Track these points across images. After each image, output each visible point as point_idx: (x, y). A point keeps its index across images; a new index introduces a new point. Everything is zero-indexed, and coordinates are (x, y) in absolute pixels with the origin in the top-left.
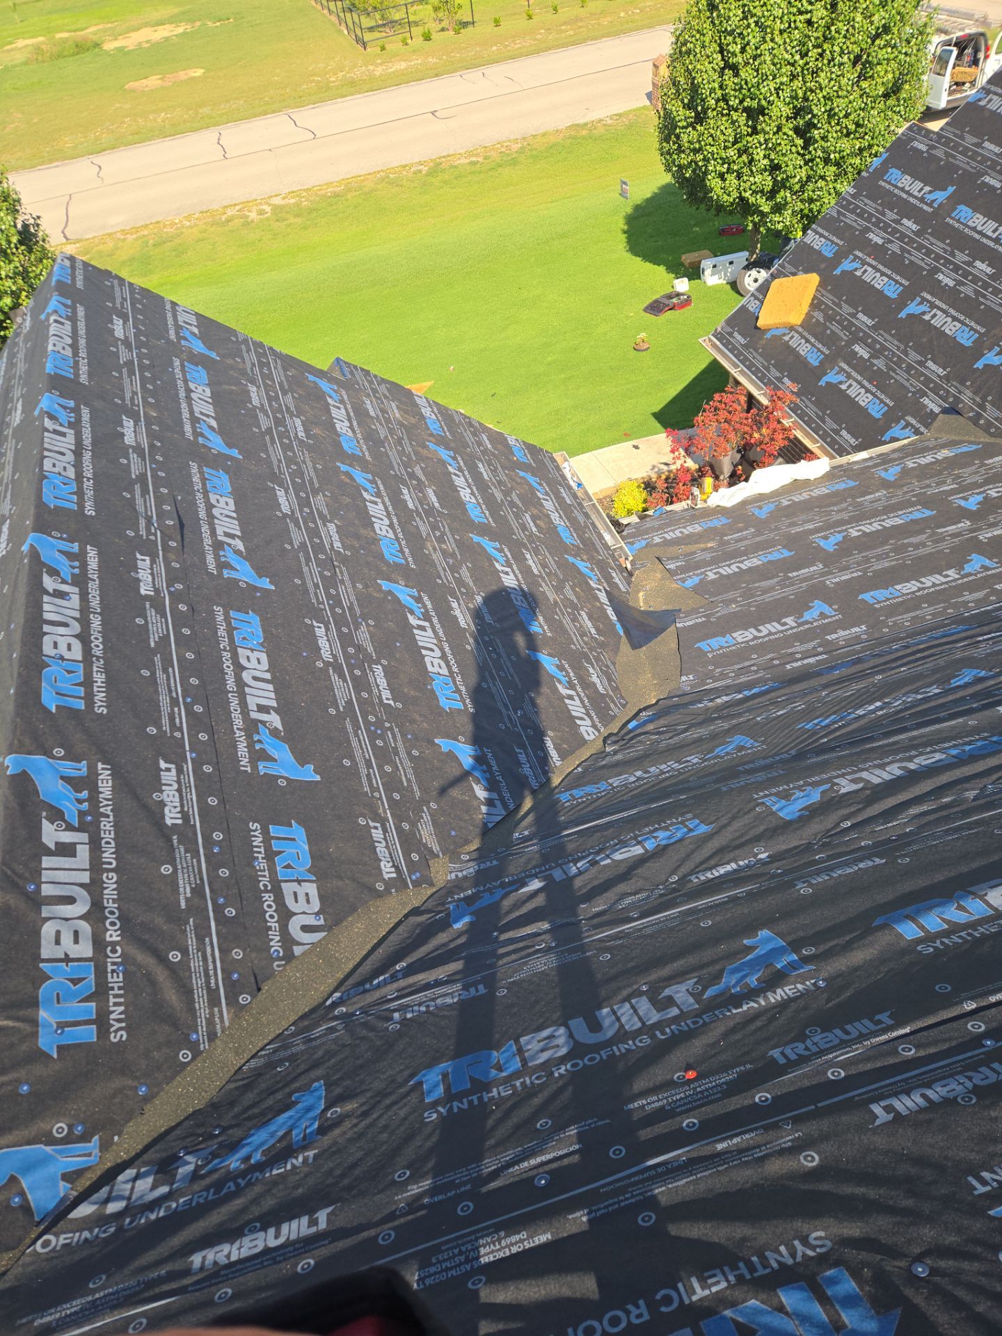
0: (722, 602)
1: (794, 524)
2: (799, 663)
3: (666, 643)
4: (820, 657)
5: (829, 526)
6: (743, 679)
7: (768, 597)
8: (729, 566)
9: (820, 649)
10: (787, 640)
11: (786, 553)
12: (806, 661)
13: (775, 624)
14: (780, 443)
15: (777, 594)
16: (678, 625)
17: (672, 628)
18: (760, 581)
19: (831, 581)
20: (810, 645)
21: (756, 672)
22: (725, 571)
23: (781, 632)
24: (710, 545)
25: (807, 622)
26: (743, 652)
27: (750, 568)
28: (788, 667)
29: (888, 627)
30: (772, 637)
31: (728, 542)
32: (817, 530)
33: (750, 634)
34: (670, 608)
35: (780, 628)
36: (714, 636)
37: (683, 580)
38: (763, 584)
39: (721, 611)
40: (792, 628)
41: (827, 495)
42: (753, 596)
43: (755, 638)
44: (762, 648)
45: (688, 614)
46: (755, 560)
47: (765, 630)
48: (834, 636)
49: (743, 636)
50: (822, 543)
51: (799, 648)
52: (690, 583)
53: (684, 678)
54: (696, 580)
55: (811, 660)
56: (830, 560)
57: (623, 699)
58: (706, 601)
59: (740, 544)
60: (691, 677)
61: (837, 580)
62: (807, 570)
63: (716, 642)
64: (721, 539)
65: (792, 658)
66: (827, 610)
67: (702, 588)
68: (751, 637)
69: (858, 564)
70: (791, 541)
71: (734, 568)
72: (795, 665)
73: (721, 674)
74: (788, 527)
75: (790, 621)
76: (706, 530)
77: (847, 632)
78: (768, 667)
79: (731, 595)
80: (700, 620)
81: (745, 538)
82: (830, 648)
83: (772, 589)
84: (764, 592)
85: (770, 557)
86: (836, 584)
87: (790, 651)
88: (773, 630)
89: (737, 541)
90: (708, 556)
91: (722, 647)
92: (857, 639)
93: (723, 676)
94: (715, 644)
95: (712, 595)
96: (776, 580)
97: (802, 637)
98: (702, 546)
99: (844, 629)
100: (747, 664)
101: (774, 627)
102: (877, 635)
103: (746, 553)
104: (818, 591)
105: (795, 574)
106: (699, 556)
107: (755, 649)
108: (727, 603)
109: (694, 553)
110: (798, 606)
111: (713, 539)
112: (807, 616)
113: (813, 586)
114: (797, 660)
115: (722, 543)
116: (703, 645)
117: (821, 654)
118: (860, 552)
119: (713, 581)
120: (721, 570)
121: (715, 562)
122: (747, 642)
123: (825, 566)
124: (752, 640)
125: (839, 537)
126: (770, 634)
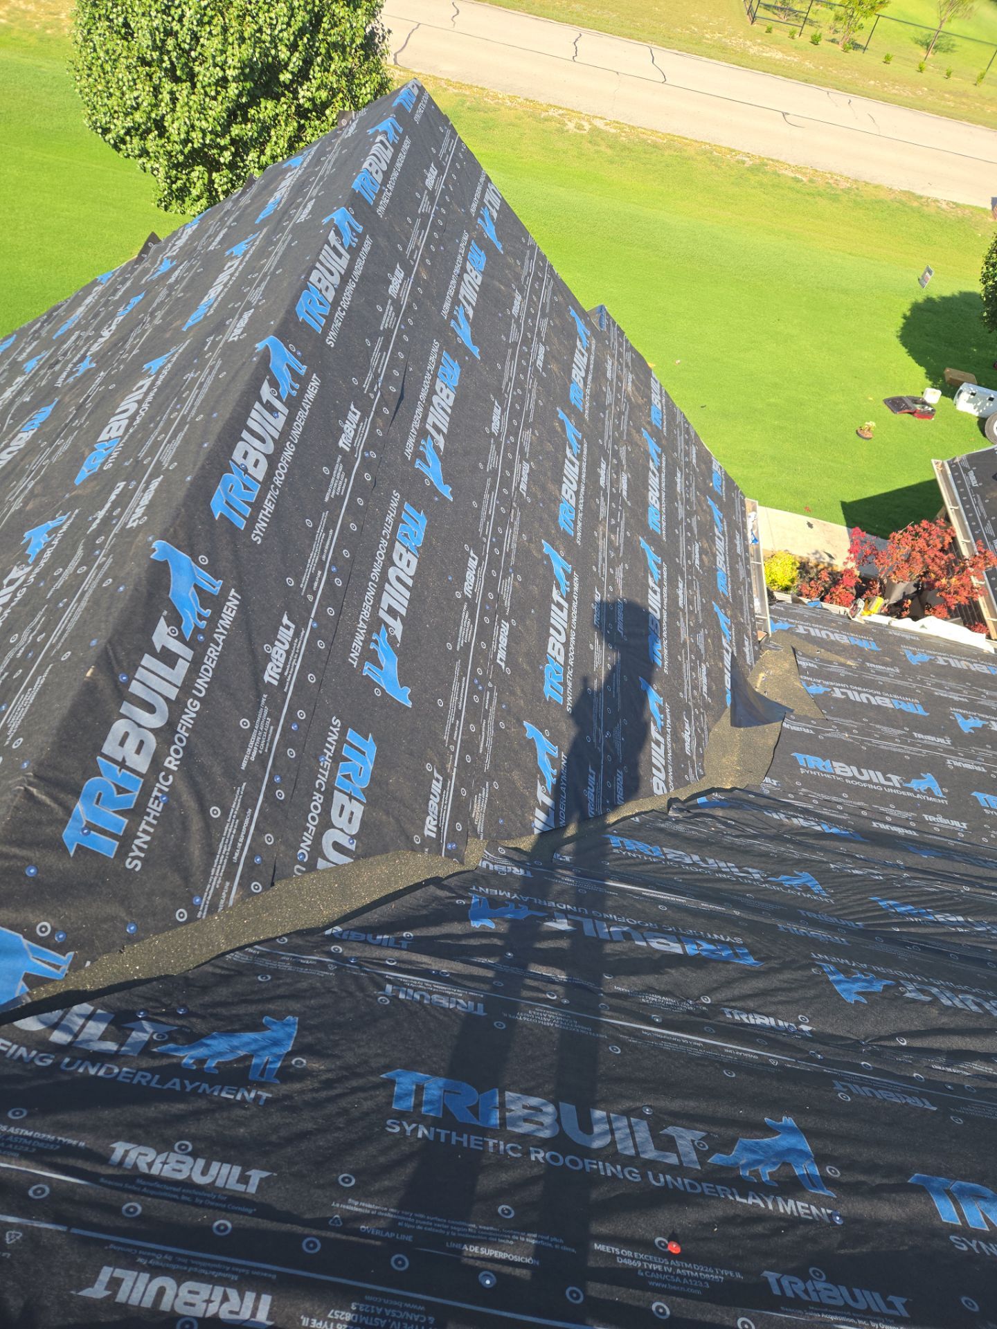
0: (837, 725)
1: (941, 687)
2: (887, 827)
3: (767, 735)
4: (910, 832)
5: (972, 706)
6: (825, 812)
7: (884, 745)
8: (859, 692)
9: (912, 824)
10: (885, 797)
11: (920, 711)
12: (894, 829)
13: (879, 774)
14: (962, 599)
15: (894, 747)
16: (784, 724)
17: (777, 725)
18: (883, 724)
19: (953, 762)
20: (906, 815)
21: (841, 812)
22: (854, 696)
23: (883, 786)
24: (849, 663)
25: (911, 790)
26: (836, 786)
27: (879, 706)
28: (875, 824)
29: (988, 837)
30: (871, 786)
31: (868, 670)
32: (960, 705)
33: (851, 771)
34: (784, 703)
35: (883, 781)
36: (814, 754)
37: (809, 684)
38: (885, 729)
39: (833, 733)
40: (894, 787)
41: (986, 675)
42: (869, 735)
43: (854, 778)
44: (855, 791)
45: (799, 719)
46: (887, 700)
47: (868, 774)
48: (931, 818)
49: (843, 770)
50: (960, 720)
51: (891, 810)
52: (813, 689)
53: (767, 780)
54: (821, 690)
55: (900, 831)
56: (962, 741)
57: (703, 770)
58: (821, 716)
59: (879, 678)
60: (775, 783)
61: (959, 764)
62: (933, 739)
63: (814, 762)
64: (863, 663)
65: (881, 817)
66: (937, 790)
67: (822, 701)
68: (850, 774)
69: (987, 759)
70: (930, 701)
71: (863, 698)
72: (882, 826)
73: (806, 795)
74: (933, 685)
75: (895, 779)
76: (852, 646)
77: (947, 821)
78: (854, 814)
79: (847, 722)
80: (807, 731)
81: (887, 675)
82: (923, 827)
83: (892, 739)
84: (883, 737)
85: (903, 707)
86: (956, 767)
87: (882, 809)
88: (875, 780)
89: (878, 673)
90: (843, 673)
91: (817, 770)
92: (953, 833)
93: (806, 798)
94: (811, 763)
95: (830, 712)
96: (900, 732)
97: (901, 803)
98: (842, 660)
99: (945, 817)
100: (834, 799)
101: (877, 777)
102: (974, 840)
103: (883, 689)
104: (934, 765)
105: (920, 736)
106: (834, 668)
107: (849, 789)
108: (843, 729)
109: (831, 663)
110: (911, 769)
111: (855, 659)
112: (914, 784)
113: (933, 757)
114: (886, 823)
115: (862, 667)
116: (800, 758)
117: (911, 829)
118: (993, 749)
119: (837, 700)
120: (849, 693)
121: (848, 681)
122: (844, 778)
123: (953, 744)
124: (851, 778)
125: (979, 723)
126: (870, 782)
